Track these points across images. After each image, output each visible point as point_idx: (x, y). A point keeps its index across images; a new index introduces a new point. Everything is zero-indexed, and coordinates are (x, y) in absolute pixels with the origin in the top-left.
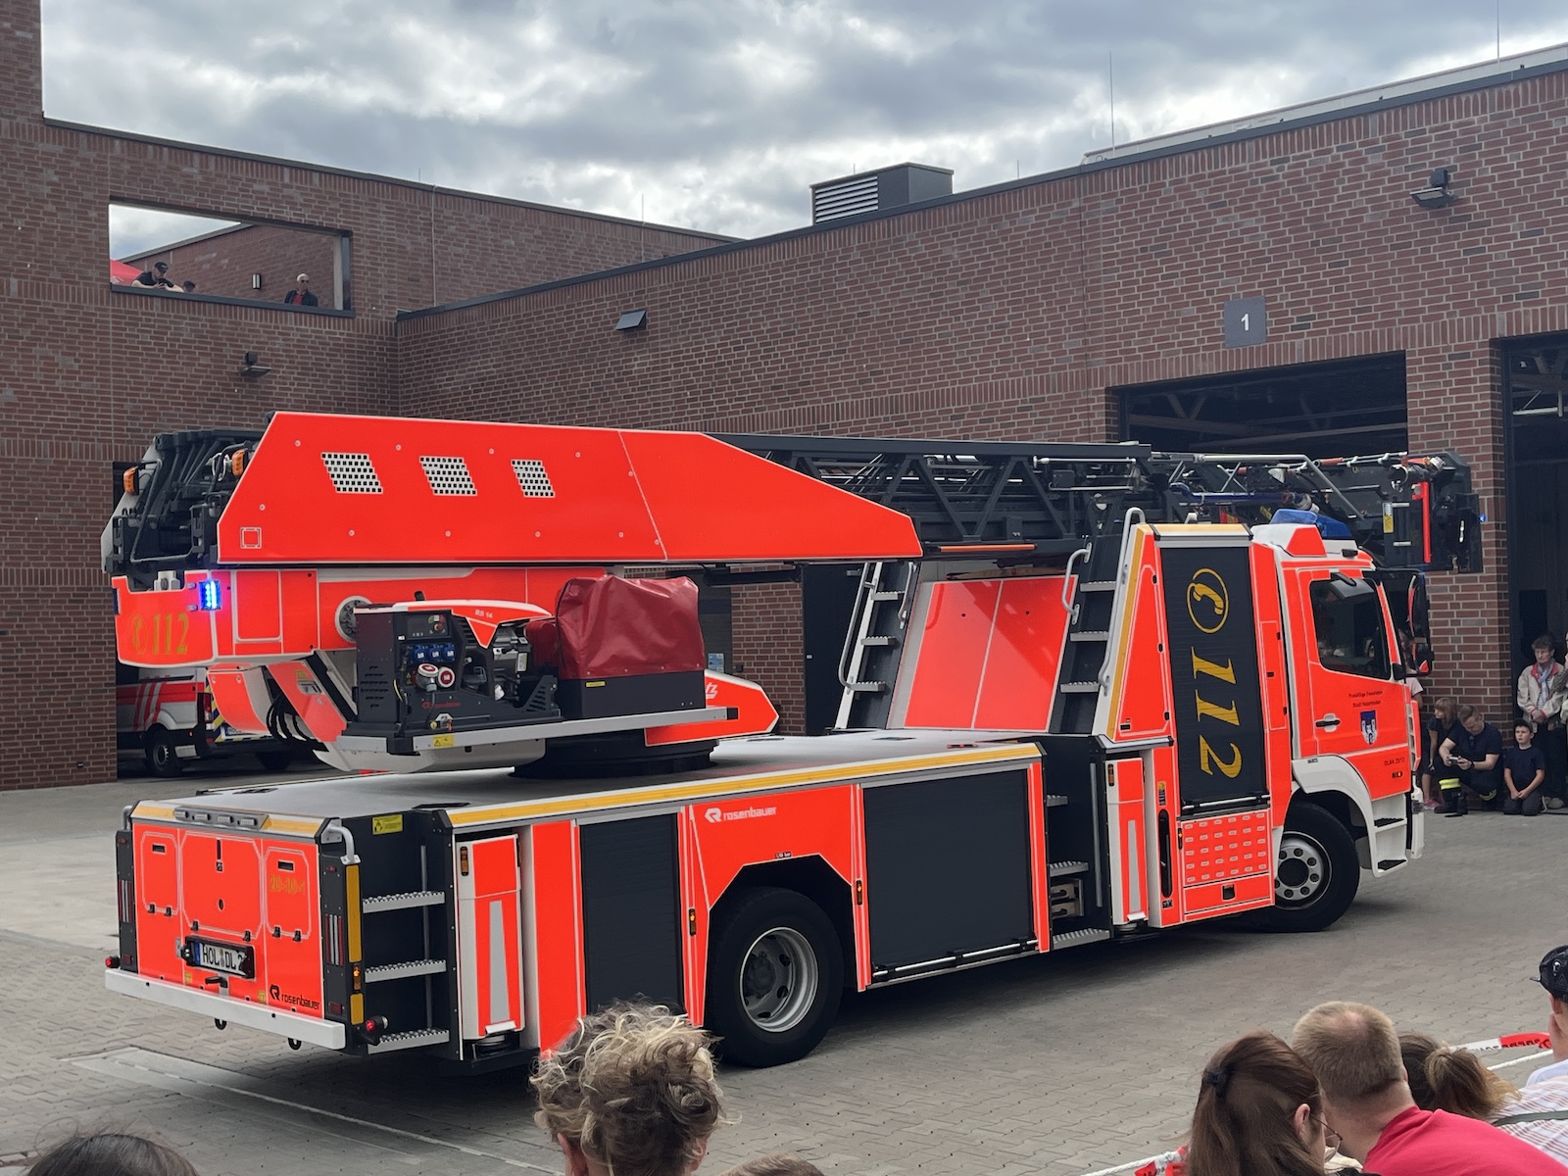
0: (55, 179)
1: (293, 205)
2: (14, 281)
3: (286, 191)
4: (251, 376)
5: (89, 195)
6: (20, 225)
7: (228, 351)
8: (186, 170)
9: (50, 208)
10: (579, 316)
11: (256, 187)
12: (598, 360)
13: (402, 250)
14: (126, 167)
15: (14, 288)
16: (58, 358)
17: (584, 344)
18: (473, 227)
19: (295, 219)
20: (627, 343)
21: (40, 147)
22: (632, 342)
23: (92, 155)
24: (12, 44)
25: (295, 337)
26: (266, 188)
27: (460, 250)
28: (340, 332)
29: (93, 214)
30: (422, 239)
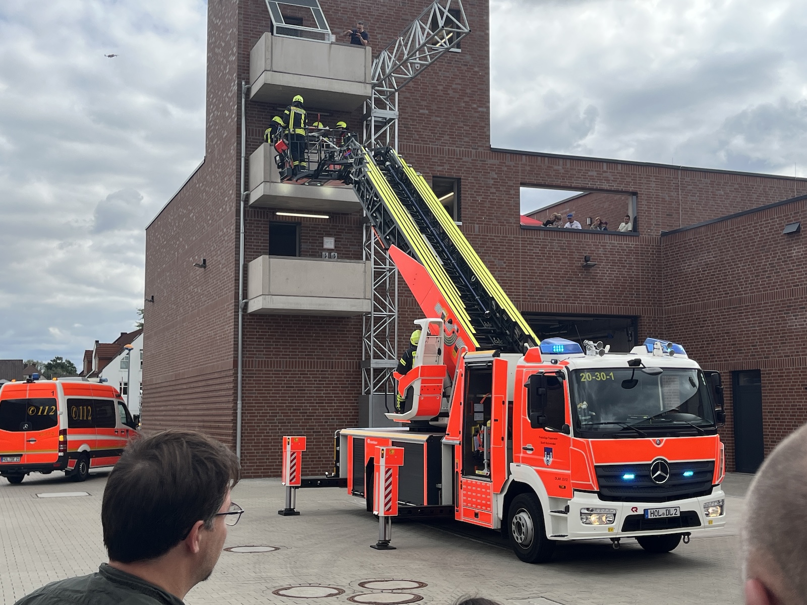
0: (496, 176)
1: (608, 180)
2: (477, 226)
3: (604, 175)
4: (587, 267)
5: (511, 183)
6: (479, 199)
7: (576, 255)
8: (556, 167)
9: (493, 190)
10: (761, 228)
11: (590, 173)
12: (772, 251)
13: (664, 200)
14: (528, 168)
15: (477, 229)
16: (496, 262)
17: (764, 243)
18: (700, 186)
19: (609, 188)
20: (789, 241)
21: (490, 162)
22: (792, 240)
23: (512, 164)
24: (477, 115)
25: (609, 247)
26: (595, 174)
27: (694, 199)
28: (632, 243)
29: (512, 192)
30: (674, 194)
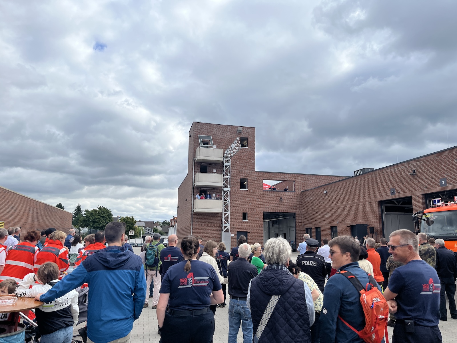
0: (257, 178)
1: (287, 178)
2: (252, 190)
3: (286, 177)
4: (281, 200)
5: (261, 179)
6: (252, 183)
7: (278, 197)
8: (272, 175)
9: (256, 181)
11: (282, 176)
13: (302, 183)
14: (265, 176)
15: (252, 191)
16: (257, 199)
18: (313, 179)
19: (287, 180)
21: (255, 174)
23: (261, 175)
24: (252, 163)
25: (287, 195)
26: (283, 176)
27: (311, 182)
28: (293, 194)
29: (261, 182)
30: (305, 181)
